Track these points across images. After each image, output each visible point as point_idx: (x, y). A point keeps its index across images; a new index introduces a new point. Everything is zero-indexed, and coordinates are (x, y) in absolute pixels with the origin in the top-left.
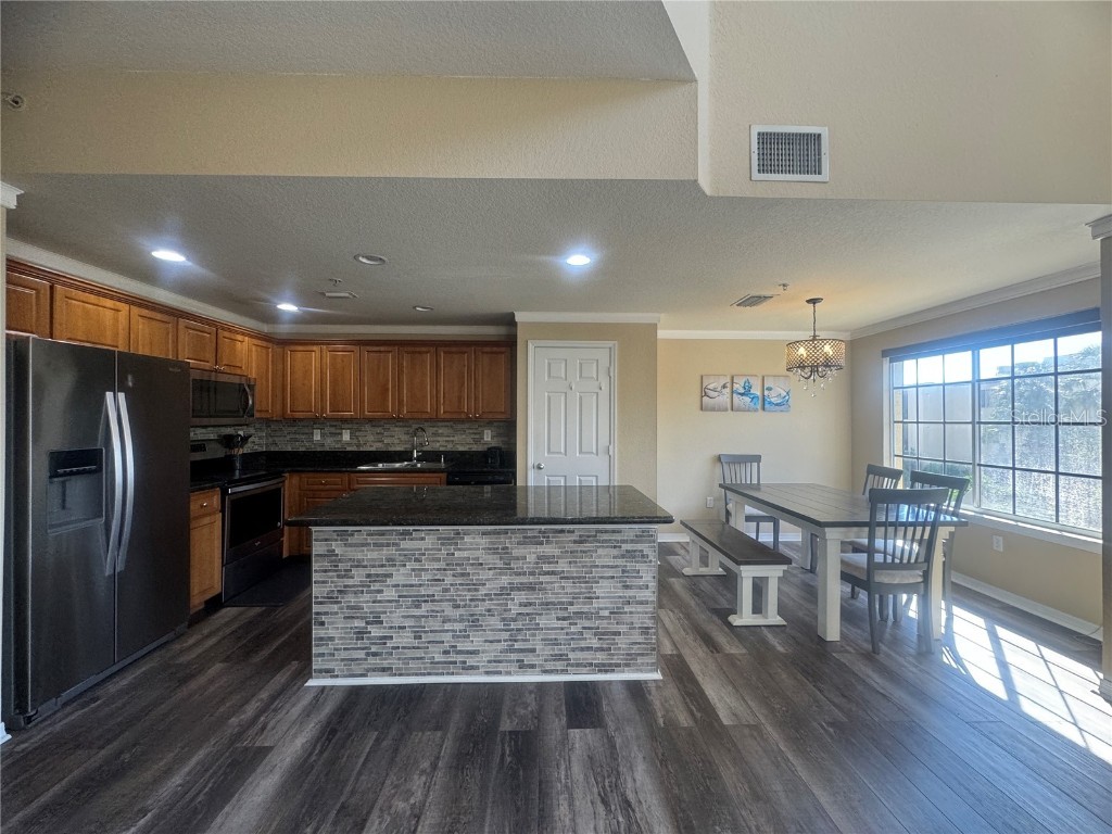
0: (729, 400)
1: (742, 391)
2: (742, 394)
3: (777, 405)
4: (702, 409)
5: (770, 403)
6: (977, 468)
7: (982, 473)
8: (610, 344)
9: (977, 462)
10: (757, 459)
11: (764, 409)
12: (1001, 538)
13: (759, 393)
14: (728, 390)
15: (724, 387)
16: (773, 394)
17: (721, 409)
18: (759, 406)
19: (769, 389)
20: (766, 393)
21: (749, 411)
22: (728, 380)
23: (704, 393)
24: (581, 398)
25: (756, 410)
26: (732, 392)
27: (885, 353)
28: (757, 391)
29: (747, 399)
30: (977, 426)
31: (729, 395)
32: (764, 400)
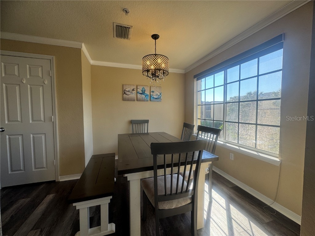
0: (135, 96)
1: (141, 92)
2: (141, 94)
3: (156, 99)
4: (123, 100)
5: (153, 98)
6: (225, 123)
7: (227, 125)
8: (50, 57)
9: (225, 120)
10: (147, 121)
11: (150, 100)
12: (233, 154)
13: (148, 93)
14: (135, 92)
15: (133, 90)
16: (154, 94)
17: (132, 100)
18: (149, 99)
19: (153, 92)
20: (152, 93)
21: (144, 101)
22: (135, 87)
23: (124, 92)
25: (147, 101)
26: (137, 93)
27: (195, 77)
28: (147, 92)
29: (143, 96)
30: (225, 104)
31: (135, 94)
32: (151, 97)
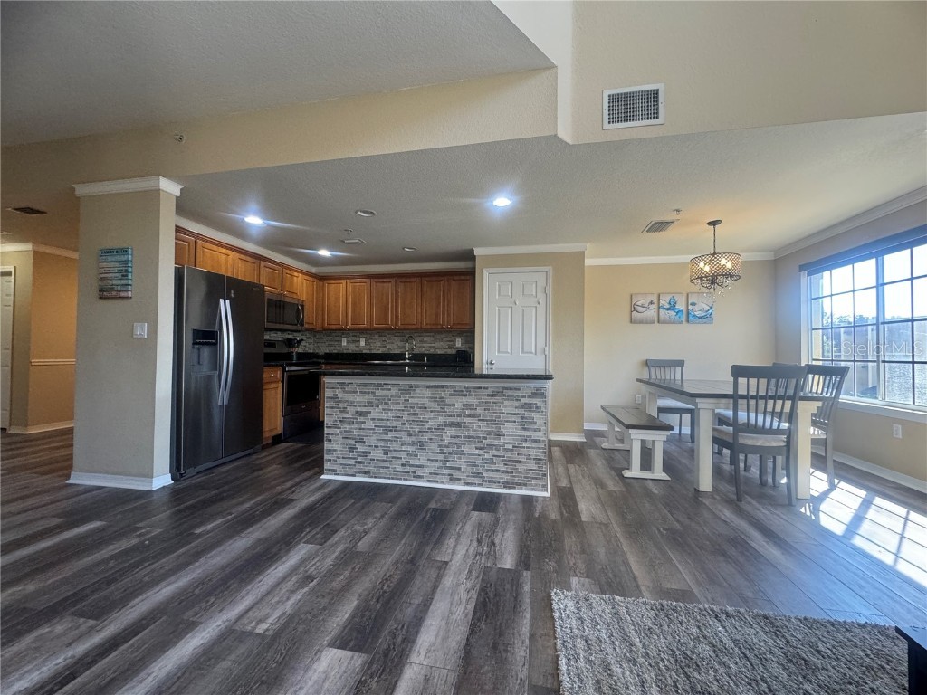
0: (655, 315)
1: (668, 306)
2: (668, 309)
3: (699, 318)
4: (631, 322)
5: (694, 316)
6: (882, 365)
7: (887, 369)
8: (546, 269)
9: (882, 358)
10: (681, 363)
11: (688, 321)
12: (900, 426)
13: (683, 308)
14: (655, 306)
15: (651, 303)
16: (697, 308)
17: (649, 322)
18: (684, 319)
19: (693, 304)
20: (690, 307)
21: (674, 323)
22: (655, 297)
23: (634, 309)
24: (523, 311)
25: (681, 322)
26: (659, 308)
27: (802, 268)
28: (681, 306)
29: (673, 313)
30: (881, 327)
31: (656, 310)
32: (688, 314)
